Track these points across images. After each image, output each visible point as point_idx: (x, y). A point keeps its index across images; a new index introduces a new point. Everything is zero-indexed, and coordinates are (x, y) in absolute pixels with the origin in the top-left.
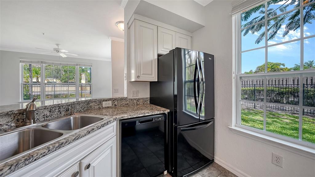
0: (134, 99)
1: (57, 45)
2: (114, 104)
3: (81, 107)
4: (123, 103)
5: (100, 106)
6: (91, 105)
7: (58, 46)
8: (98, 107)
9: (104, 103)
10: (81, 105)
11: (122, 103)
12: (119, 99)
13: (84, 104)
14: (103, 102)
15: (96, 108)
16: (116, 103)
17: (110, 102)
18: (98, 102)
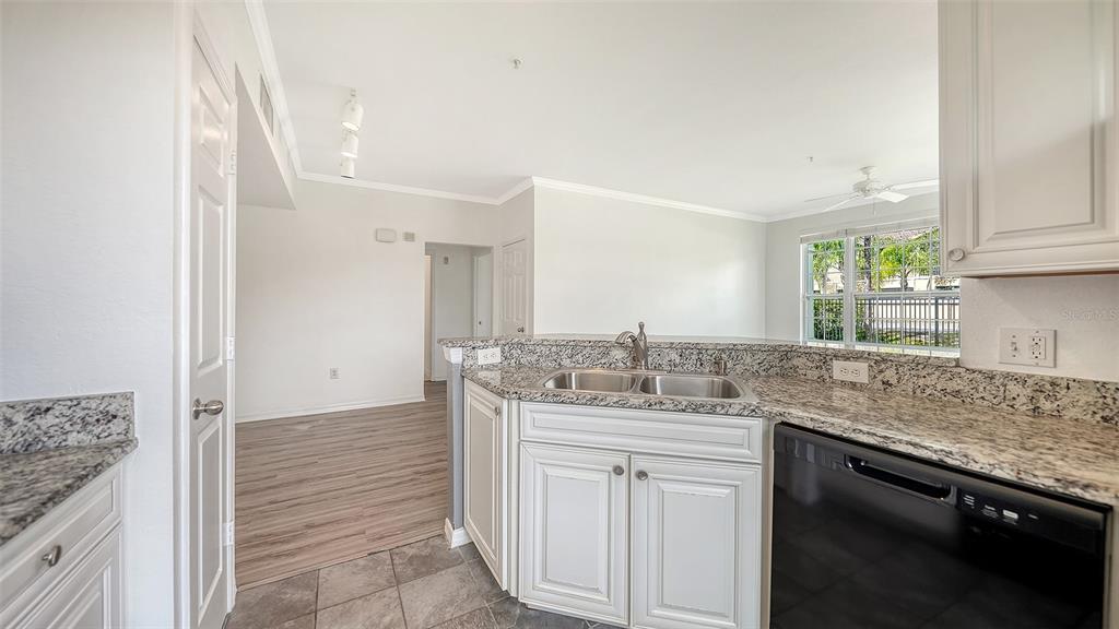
0: (1007, 376)
1: (865, 170)
2: (880, 377)
3: (759, 361)
4: (930, 381)
5: (824, 372)
6: (795, 362)
7: (868, 174)
8: (816, 373)
9: (837, 365)
10: (760, 356)
11: (921, 382)
12: (903, 360)
13: (771, 357)
14: (835, 363)
15: (810, 377)
16: (890, 375)
17: (863, 366)
18: (817, 357)
